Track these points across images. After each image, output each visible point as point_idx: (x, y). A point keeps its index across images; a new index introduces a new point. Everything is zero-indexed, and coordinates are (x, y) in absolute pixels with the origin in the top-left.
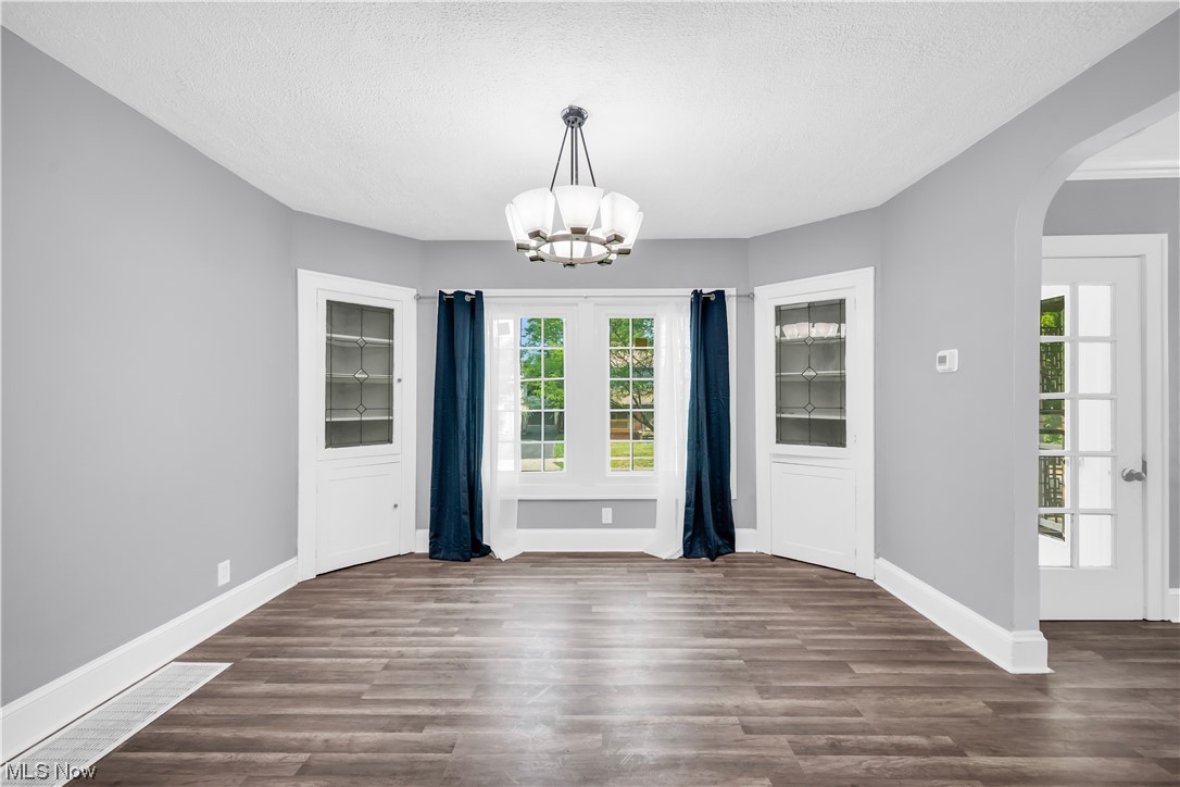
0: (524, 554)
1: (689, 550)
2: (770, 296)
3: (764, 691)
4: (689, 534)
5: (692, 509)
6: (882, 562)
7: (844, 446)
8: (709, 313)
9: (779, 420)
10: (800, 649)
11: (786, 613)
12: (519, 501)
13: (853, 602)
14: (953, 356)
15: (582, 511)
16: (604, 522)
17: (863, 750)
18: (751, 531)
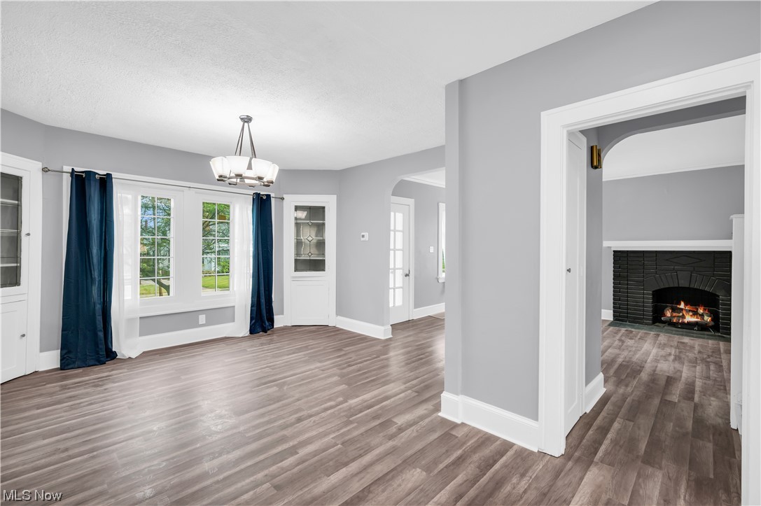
0: (144, 352)
1: (253, 331)
2: (291, 201)
3: (320, 362)
4: (253, 321)
5: (255, 308)
6: (339, 318)
7: (324, 270)
8: (262, 206)
9: (296, 260)
10: (324, 349)
11: (312, 342)
12: (140, 318)
13: (333, 334)
14: (366, 234)
15: (187, 319)
16: (200, 323)
17: (356, 364)
18: (281, 316)
